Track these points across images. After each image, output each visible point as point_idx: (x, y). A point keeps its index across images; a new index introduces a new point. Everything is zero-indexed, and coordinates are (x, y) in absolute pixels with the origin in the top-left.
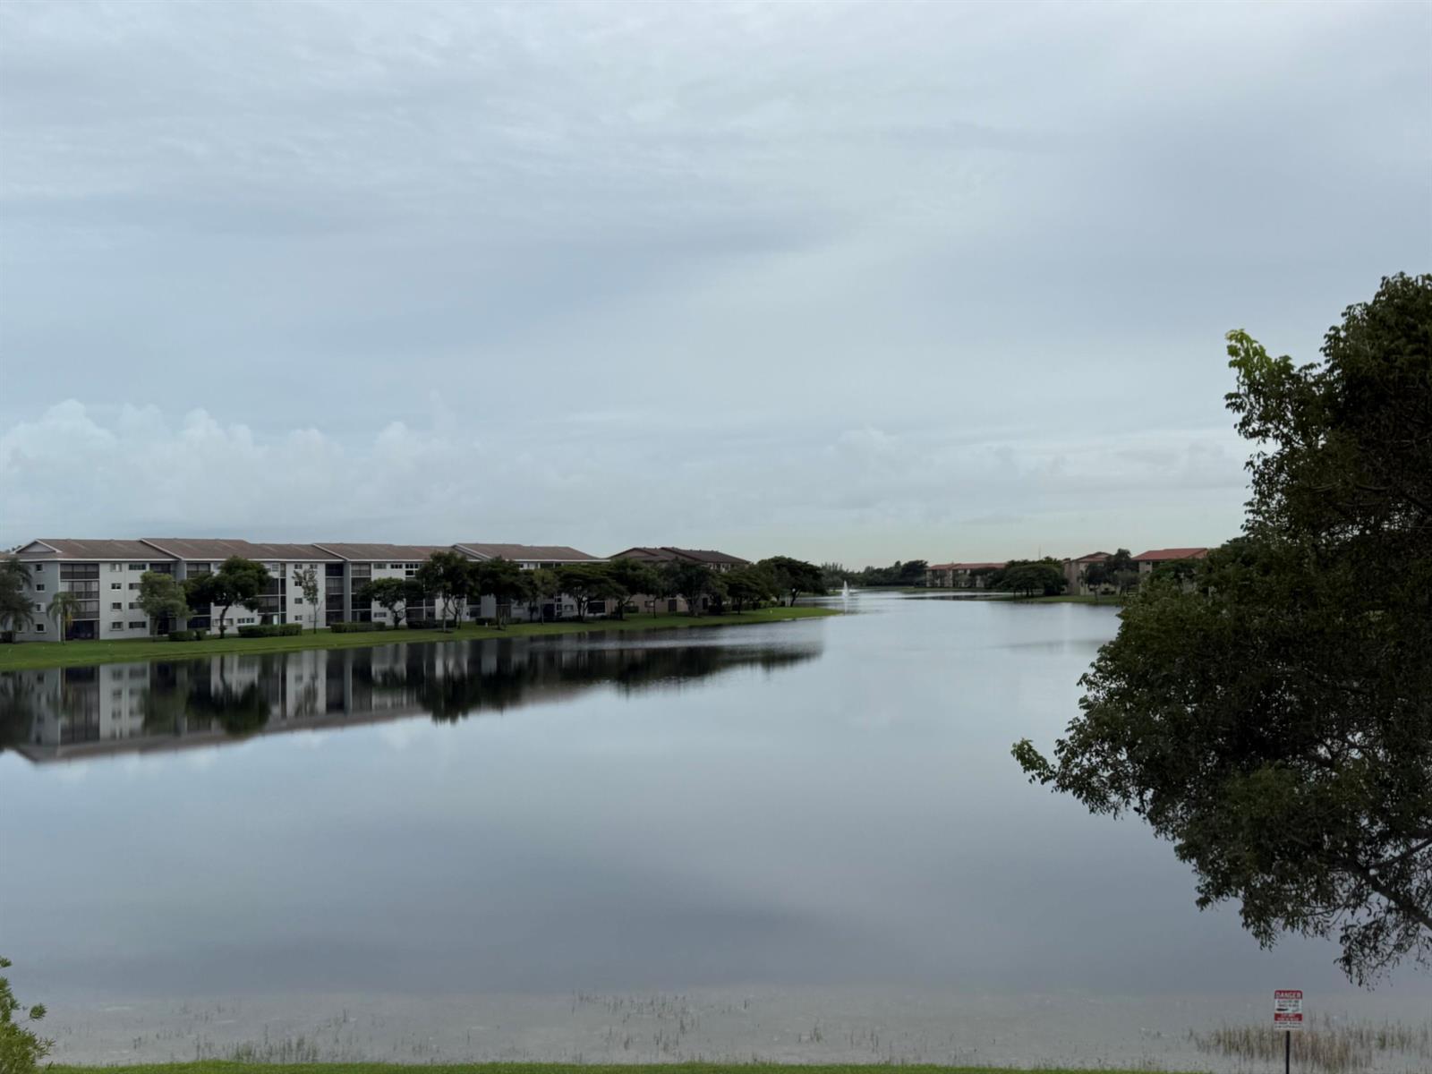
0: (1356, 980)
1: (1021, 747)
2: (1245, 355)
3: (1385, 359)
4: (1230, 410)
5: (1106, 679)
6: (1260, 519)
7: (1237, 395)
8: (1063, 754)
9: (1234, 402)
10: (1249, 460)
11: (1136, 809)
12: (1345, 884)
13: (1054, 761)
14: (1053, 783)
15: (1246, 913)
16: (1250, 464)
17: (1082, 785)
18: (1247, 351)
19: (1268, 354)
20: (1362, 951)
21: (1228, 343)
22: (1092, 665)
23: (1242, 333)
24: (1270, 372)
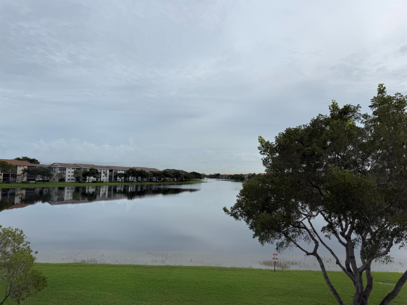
0: (278, 252)
1: (224, 208)
2: (261, 140)
3: (285, 142)
4: (258, 150)
5: (241, 196)
6: (268, 169)
8: (232, 209)
9: (259, 148)
10: (262, 158)
11: (244, 220)
12: (277, 234)
13: (230, 211)
14: (230, 215)
15: (259, 239)
17: (235, 216)
18: (261, 139)
19: (265, 140)
20: (280, 247)
22: (239, 193)
23: (261, 136)
24: (266, 143)
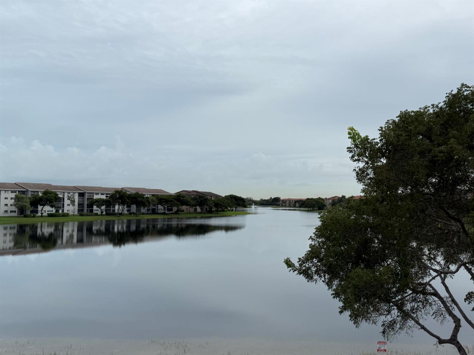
0: (386, 339)
1: (287, 260)
2: (353, 135)
3: (397, 137)
4: (348, 152)
5: (317, 238)
7: (350, 148)
8: (300, 262)
9: (349, 150)
10: (354, 169)
11: (323, 281)
12: (384, 307)
13: (297, 265)
14: (297, 272)
15: (350, 316)
16: (355, 170)
17: (307, 274)
18: (354, 134)
19: (360, 135)
20: (389, 329)
21: (348, 131)
22: (314, 233)
23: (352, 128)
24: (361, 141)
